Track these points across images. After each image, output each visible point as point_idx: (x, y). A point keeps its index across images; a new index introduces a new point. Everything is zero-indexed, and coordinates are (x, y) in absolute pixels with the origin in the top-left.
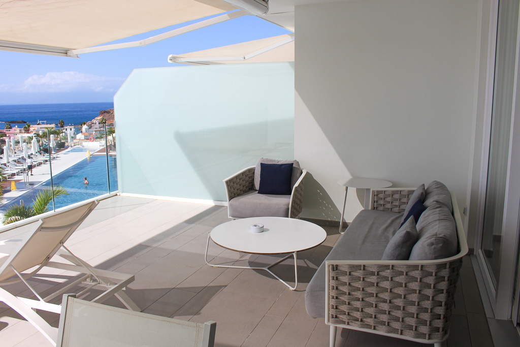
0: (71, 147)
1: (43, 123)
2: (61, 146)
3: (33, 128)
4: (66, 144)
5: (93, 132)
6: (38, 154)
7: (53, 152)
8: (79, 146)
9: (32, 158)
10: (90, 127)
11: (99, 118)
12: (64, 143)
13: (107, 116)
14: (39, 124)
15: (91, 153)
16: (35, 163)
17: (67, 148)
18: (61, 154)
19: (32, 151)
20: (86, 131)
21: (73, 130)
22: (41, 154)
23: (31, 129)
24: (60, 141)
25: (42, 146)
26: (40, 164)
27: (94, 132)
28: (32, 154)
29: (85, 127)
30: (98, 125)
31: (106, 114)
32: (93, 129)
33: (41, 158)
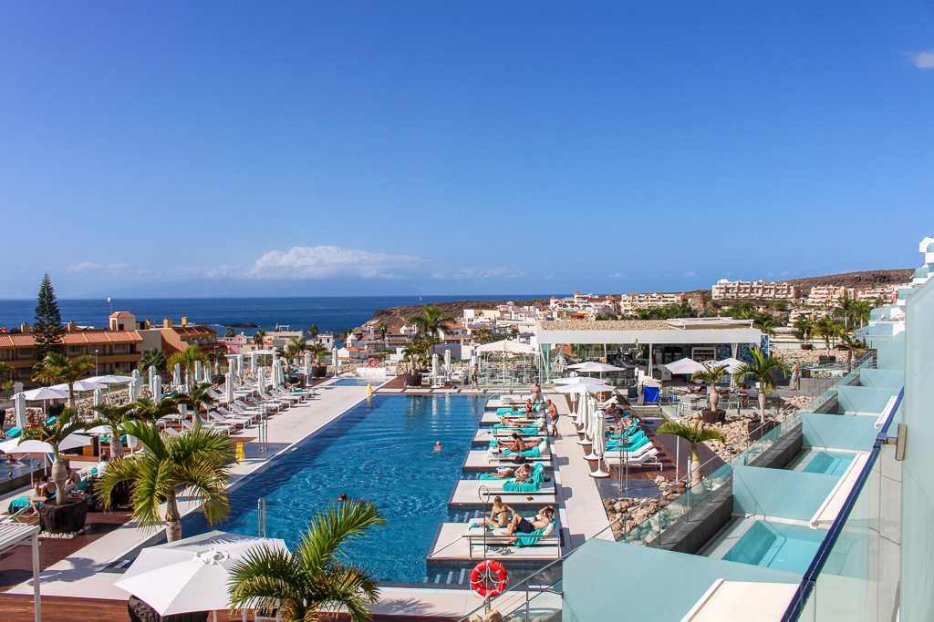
0: (337, 375)
1: (285, 329)
2: (320, 373)
3: (268, 337)
4: (328, 371)
5: (363, 345)
6: (281, 388)
7: (307, 385)
8: (350, 374)
9: (270, 395)
10: (360, 337)
11: (373, 322)
12: (325, 368)
13: (386, 319)
14: (277, 331)
15: (374, 388)
16: (277, 405)
17: (330, 377)
18: (321, 389)
19: (272, 381)
20: (353, 345)
21: (331, 341)
22: (286, 387)
23: (266, 338)
24: (319, 364)
25: (288, 372)
26: (285, 407)
27: (366, 347)
28: (270, 387)
29: (351, 338)
30: (372, 335)
31: (384, 316)
32: (365, 341)
33: (287, 396)
